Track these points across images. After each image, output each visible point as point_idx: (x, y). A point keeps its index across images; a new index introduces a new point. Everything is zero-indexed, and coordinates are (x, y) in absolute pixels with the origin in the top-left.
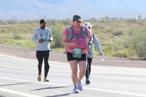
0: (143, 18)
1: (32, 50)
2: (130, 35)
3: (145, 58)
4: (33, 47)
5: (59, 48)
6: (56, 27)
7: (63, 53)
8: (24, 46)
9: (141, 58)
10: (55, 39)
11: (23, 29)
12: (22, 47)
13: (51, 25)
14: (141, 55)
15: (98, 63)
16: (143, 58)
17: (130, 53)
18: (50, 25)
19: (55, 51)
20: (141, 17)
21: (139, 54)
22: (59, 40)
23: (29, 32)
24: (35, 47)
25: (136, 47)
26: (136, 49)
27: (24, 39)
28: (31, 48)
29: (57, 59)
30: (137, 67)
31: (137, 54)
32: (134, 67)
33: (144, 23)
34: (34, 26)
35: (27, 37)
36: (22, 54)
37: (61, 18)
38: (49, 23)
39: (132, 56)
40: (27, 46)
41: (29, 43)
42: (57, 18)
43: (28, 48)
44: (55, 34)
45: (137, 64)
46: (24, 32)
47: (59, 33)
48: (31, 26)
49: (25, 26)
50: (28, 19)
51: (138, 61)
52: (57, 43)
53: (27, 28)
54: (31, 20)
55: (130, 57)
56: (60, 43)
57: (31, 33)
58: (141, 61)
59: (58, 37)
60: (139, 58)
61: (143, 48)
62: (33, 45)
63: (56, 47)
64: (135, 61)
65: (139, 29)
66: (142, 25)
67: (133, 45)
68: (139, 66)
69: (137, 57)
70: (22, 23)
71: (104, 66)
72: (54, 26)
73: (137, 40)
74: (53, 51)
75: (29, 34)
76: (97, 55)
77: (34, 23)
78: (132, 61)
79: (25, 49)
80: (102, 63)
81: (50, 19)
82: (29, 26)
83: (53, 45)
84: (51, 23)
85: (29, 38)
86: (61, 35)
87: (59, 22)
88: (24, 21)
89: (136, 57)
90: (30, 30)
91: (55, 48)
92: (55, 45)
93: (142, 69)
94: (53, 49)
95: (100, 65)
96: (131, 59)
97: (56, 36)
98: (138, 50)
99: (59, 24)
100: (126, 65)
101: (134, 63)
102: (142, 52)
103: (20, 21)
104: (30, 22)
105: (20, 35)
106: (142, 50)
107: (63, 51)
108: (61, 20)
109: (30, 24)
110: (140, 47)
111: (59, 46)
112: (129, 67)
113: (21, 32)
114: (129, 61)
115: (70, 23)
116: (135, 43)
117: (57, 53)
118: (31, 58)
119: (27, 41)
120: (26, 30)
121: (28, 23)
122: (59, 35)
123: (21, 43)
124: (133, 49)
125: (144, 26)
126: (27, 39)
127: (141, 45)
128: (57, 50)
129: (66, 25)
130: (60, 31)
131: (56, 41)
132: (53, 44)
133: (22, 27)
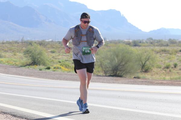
0: (108, 40)
1: (12, 67)
2: (97, 55)
3: (109, 75)
4: (13, 64)
5: (35, 66)
6: (33, 47)
7: (38, 69)
8: (4, 63)
9: (106, 74)
10: (32, 58)
11: (4, 49)
12: (3, 64)
13: (29, 45)
14: (105, 72)
15: (69, 79)
16: (107, 75)
17: (97, 70)
18: (27, 45)
19: (31, 68)
20: (106, 39)
21: (104, 71)
22: (35, 58)
23: (9, 51)
24: (15, 65)
25: (102, 65)
26: (102, 67)
27: (5, 57)
28: (10, 65)
29: (34, 75)
30: (102, 82)
31: (102, 71)
32: (100, 82)
33: (109, 45)
34: (14, 46)
35: (7, 56)
36: (3, 70)
37: (37, 40)
38: (27, 44)
39: (98, 73)
40: (7, 64)
41: (9, 61)
42: (33, 40)
43: (8, 65)
44: (32, 53)
45: (102, 80)
46: (5, 51)
47: (36, 52)
48: (11, 46)
49: (6, 46)
50: (8, 40)
51: (104, 77)
52: (33, 61)
53: (8, 48)
54: (11, 41)
55: (96, 74)
56: (36, 61)
57: (11, 53)
58: (106, 77)
59: (34, 56)
60: (104, 75)
61: (108, 66)
62: (12, 62)
63: (33, 64)
64: (101, 77)
65: (105, 50)
66: (107, 46)
67: (99, 63)
68: (105, 82)
69: (103, 74)
70: (3, 43)
71: (74, 81)
72: (31, 46)
73: (103, 59)
74: (30, 68)
75: (9, 53)
76: (68, 72)
77: (13, 44)
78: (98, 77)
79: (6, 66)
80: (73, 79)
81: (27, 40)
82: (9, 46)
83: (30, 63)
84: (29, 44)
85: (9, 57)
86: (37, 54)
87: (35, 43)
88: (5, 41)
89: (101, 74)
90: (10, 50)
91: (32, 66)
92: (31, 63)
93: (107, 84)
94: (30, 67)
95: (71, 81)
96: (98, 76)
97: (33, 55)
98: (103, 68)
99: (35, 44)
100: (93, 80)
101: (100, 79)
102: (107, 69)
103: (1, 42)
104: (10, 43)
105: (1, 54)
106: (107, 67)
107: (39, 68)
108: (37, 41)
109: (10, 44)
110: (106, 65)
111: (35, 64)
112: (95, 82)
113: (2, 51)
114: (96, 77)
115: (44, 44)
116: (101, 62)
117: (34, 69)
118: (11, 74)
119: (7, 59)
120: (6, 50)
121: (9, 43)
122: (36, 54)
123: (2, 61)
124: (99, 67)
125: (108, 47)
126: (7, 57)
127: (106, 64)
128: (33, 67)
129: (42, 45)
130: (36, 51)
131: (32, 59)
132: (30, 61)
133: (3, 47)
